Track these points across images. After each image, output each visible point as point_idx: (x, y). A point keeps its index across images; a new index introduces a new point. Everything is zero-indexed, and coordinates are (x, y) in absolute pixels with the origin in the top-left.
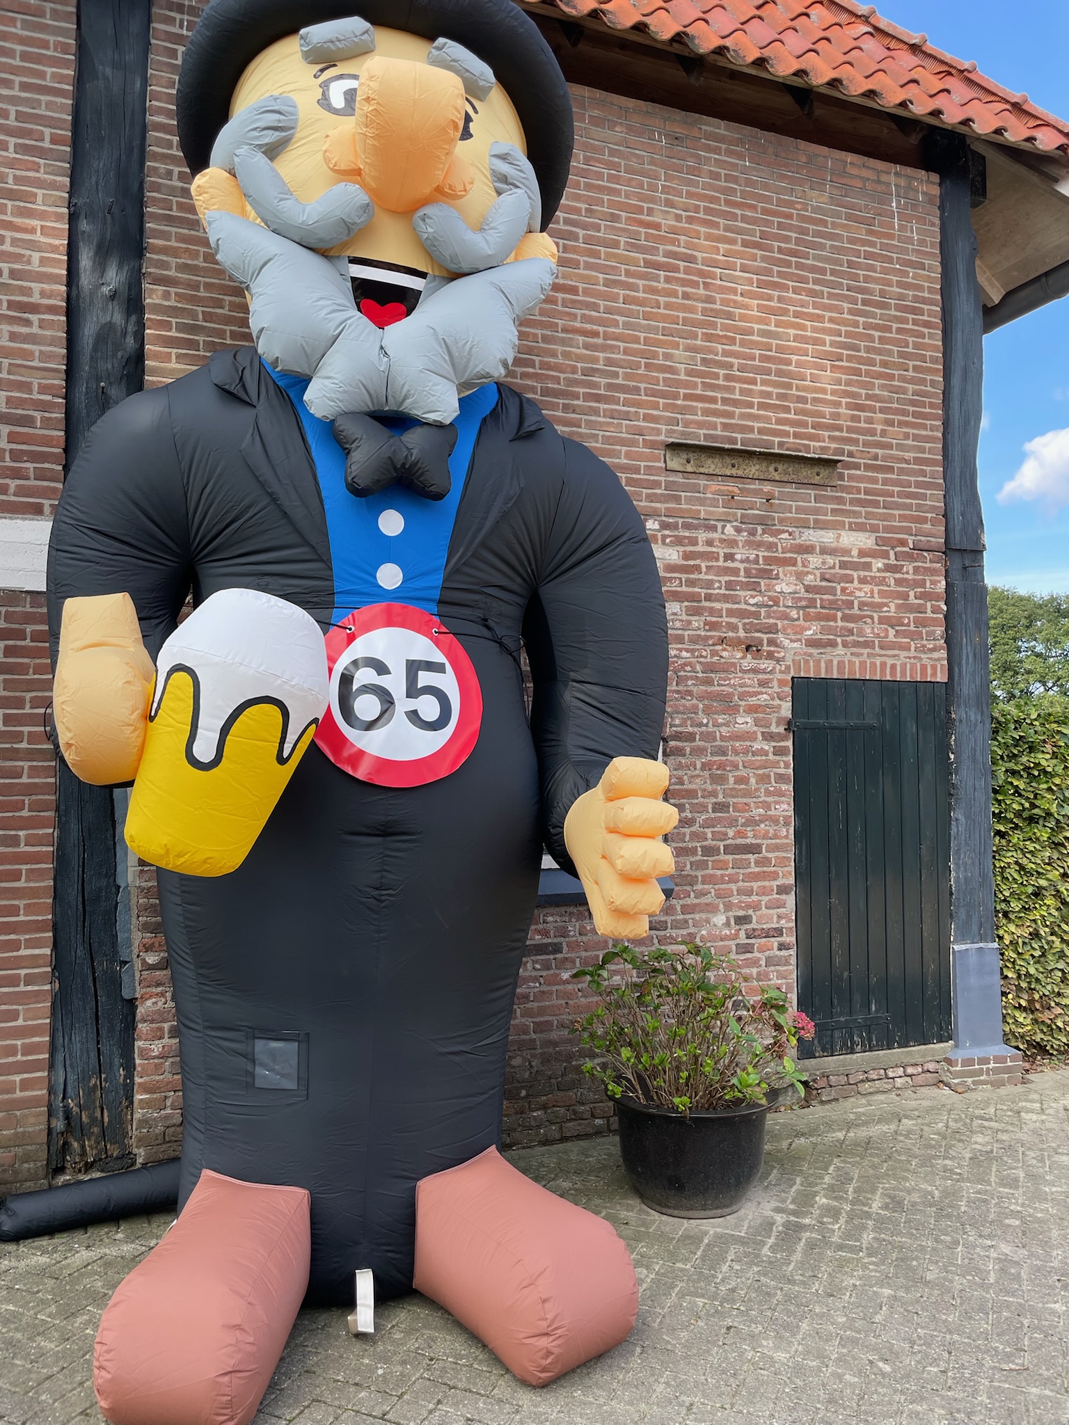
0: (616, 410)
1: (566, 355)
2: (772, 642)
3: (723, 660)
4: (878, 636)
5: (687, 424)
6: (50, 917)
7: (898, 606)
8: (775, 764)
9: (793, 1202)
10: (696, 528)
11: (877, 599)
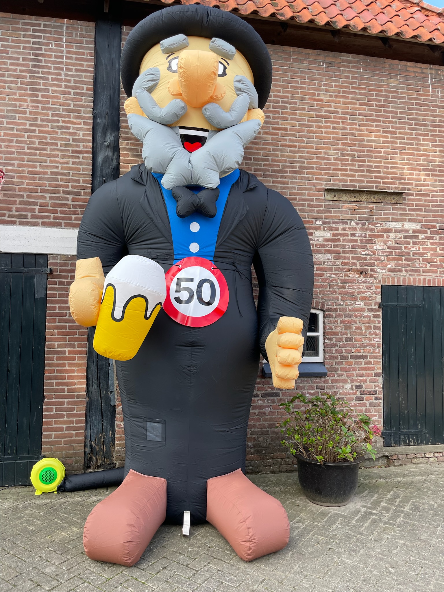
0: (303, 177)
1: (282, 156)
2: (372, 270)
3: (350, 278)
4: (422, 267)
5: (334, 180)
6: (85, 374)
7: (432, 254)
8: (374, 322)
9: (371, 504)
10: (338, 223)
11: (421, 251)
